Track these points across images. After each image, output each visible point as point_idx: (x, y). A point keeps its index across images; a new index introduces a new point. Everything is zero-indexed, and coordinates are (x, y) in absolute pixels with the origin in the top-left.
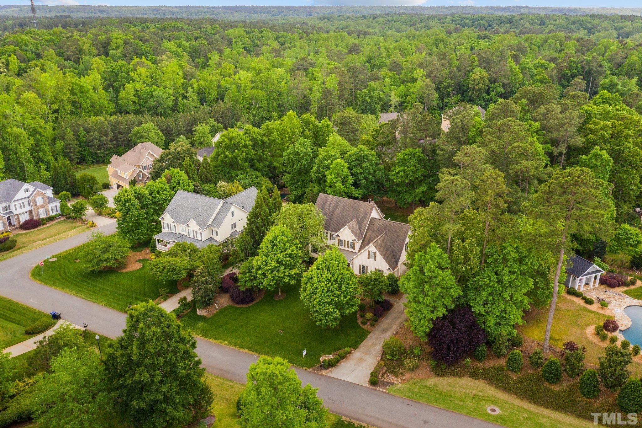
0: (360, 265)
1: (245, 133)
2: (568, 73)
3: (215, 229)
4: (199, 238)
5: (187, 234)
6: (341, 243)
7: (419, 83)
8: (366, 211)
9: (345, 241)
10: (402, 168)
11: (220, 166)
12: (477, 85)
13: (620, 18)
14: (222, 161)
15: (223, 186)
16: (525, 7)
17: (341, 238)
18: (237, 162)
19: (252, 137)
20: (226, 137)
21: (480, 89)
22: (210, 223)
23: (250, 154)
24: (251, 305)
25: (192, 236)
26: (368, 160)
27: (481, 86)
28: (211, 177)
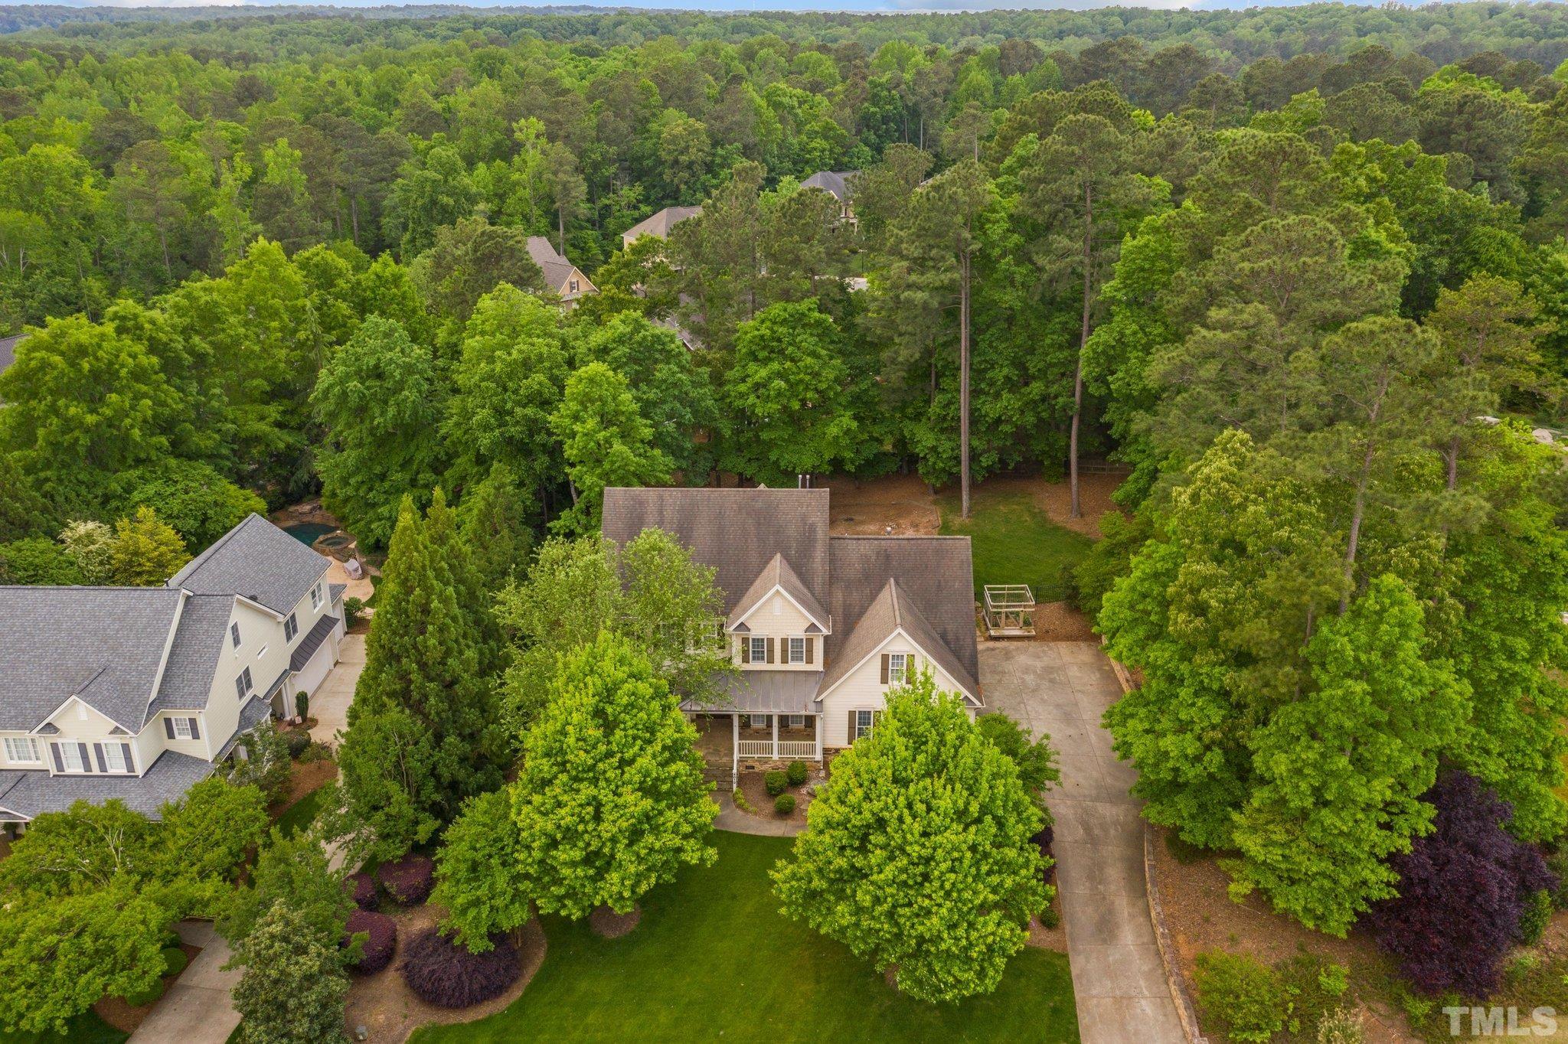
0: (852, 714)
1: (120, 331)
2: (874, 114)
3: (179, 715)
4: (117, 768)
5: (47, 763)
6: (759, 648)
7: (532, 157)
8: (804, 518)
9: (771, 641)
10: (775, 366)
11: (48, 465)
12: (682, 153)
13: (823, 20)
14: (55, 446)
15: (89, 538)
16: (585, 8)
17: (757, 631)
18: (126, 438)
19: (151, 339)
20: (50, 349)
21: (690, 166)
22: (153, 695)
23: (164, 404)
24: (516, 993)
25: (75, 767)
26: (669, 356)
27: (694, 155)
28: (28, 511)
